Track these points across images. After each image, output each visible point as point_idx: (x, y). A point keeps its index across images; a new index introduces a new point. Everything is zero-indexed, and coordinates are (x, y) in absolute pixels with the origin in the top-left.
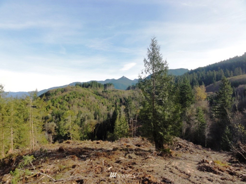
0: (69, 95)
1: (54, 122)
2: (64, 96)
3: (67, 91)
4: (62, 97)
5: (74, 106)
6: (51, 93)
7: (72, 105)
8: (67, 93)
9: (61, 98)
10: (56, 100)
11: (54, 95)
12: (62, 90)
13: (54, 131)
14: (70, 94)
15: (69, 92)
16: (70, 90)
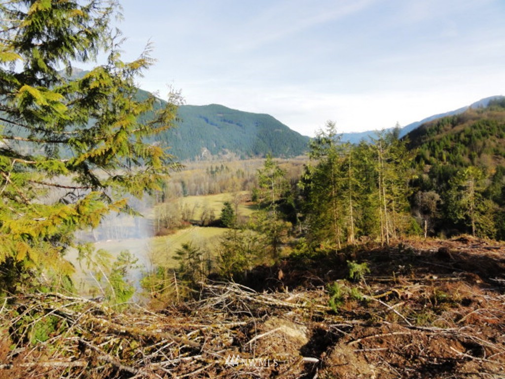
0: (471, 130)
1: (434, 191)
2: (459, 134)
3: (467, 121)
4: (453, 137)
5: (484, 155)
6: (428, 130)
7: (479, 154)
8: (467, 126)
9: (451, 140)
10: (438, 144)
11: (436, 133)
12: (453, 121)
13: (436, 210)
14: (473, 129)
15: (472, 122)
16: (474, 119)
